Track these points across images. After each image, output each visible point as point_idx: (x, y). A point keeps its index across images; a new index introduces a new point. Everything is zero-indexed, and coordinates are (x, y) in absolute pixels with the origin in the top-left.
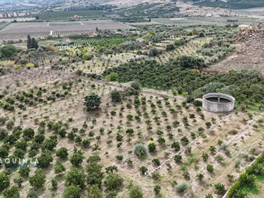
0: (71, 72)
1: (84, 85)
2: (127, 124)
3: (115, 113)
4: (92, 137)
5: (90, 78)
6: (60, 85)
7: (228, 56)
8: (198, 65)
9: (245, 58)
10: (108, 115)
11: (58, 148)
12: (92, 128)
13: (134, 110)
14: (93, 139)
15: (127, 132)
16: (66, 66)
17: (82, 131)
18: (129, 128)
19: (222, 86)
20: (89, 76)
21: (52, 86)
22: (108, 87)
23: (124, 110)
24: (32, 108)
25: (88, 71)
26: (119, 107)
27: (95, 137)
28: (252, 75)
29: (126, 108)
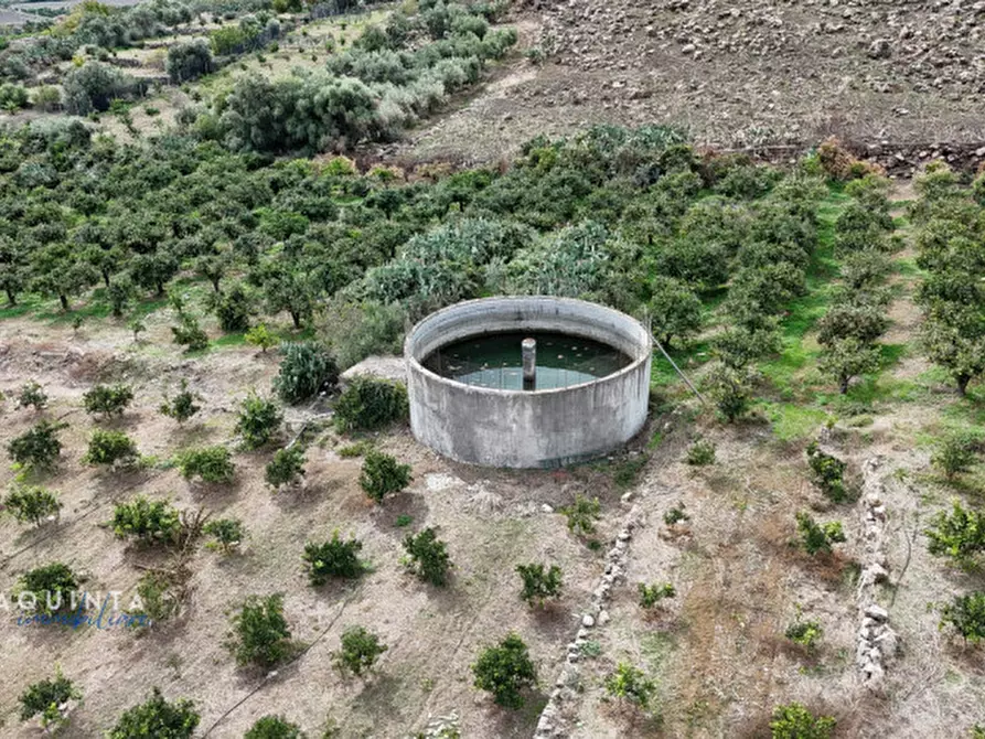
7: (491, 80)
8: (346, 129)
9: (577, 80)
28: (656, 156)
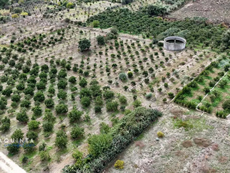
0: (61, 20)
1: (73, 31)
2: (111, 61)
3: (102, 53)
4: (89, 70)
5: (77, 25)
6: (55, 31)
7: (185, 4)
8: (162, 13)
10: (97, 55)
11: (68, 77)
12: (88, 64)
13: (115, 51)
14: (90, 71)
15: (113, 66)
16: (54, 15)
17: (82, 66)
18: (114, 63)
19: (179, 31)
20: (76, 23)
21: (49, 32)
22: (93, 33)
23: (108, 51)
24: (39, 50)
25: (74, 19)
26: (104, 48)
27: (91, 69)
29: (109, 49)
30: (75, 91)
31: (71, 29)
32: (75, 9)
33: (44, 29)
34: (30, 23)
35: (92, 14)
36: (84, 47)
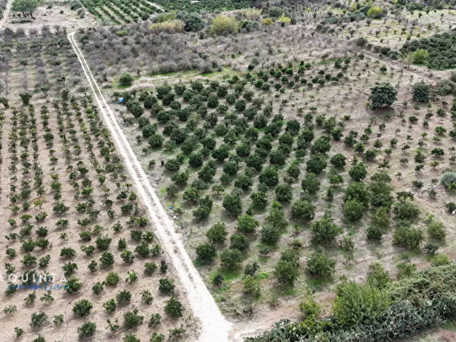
0: (349, 39)
1: (367, 66)
2: (434, 141)
3: (417, 120)
4: (378, 149)
5: (378, 54)
6: (331, 60)
10: (404, 121)
11: (332, 153)
12: (379, 135)
13: (448, 121)
14: (380, 152)
15: (433, 152)
16: (339, 27)
17: (365, 138)
18: (437, 147)
20: (377, 50)
21: (319, 60)
22: (409, 75)
23: (432, 118)
25: (376, 41)
26: (424, 111)
27: (383, 149)
29: (435, 114)
30: (336, 185)
31: (365, 61)
32: (383, 21)
33: (311, 52)
34: (290, 38)
35: (418, 36)
36: (382, 101)
